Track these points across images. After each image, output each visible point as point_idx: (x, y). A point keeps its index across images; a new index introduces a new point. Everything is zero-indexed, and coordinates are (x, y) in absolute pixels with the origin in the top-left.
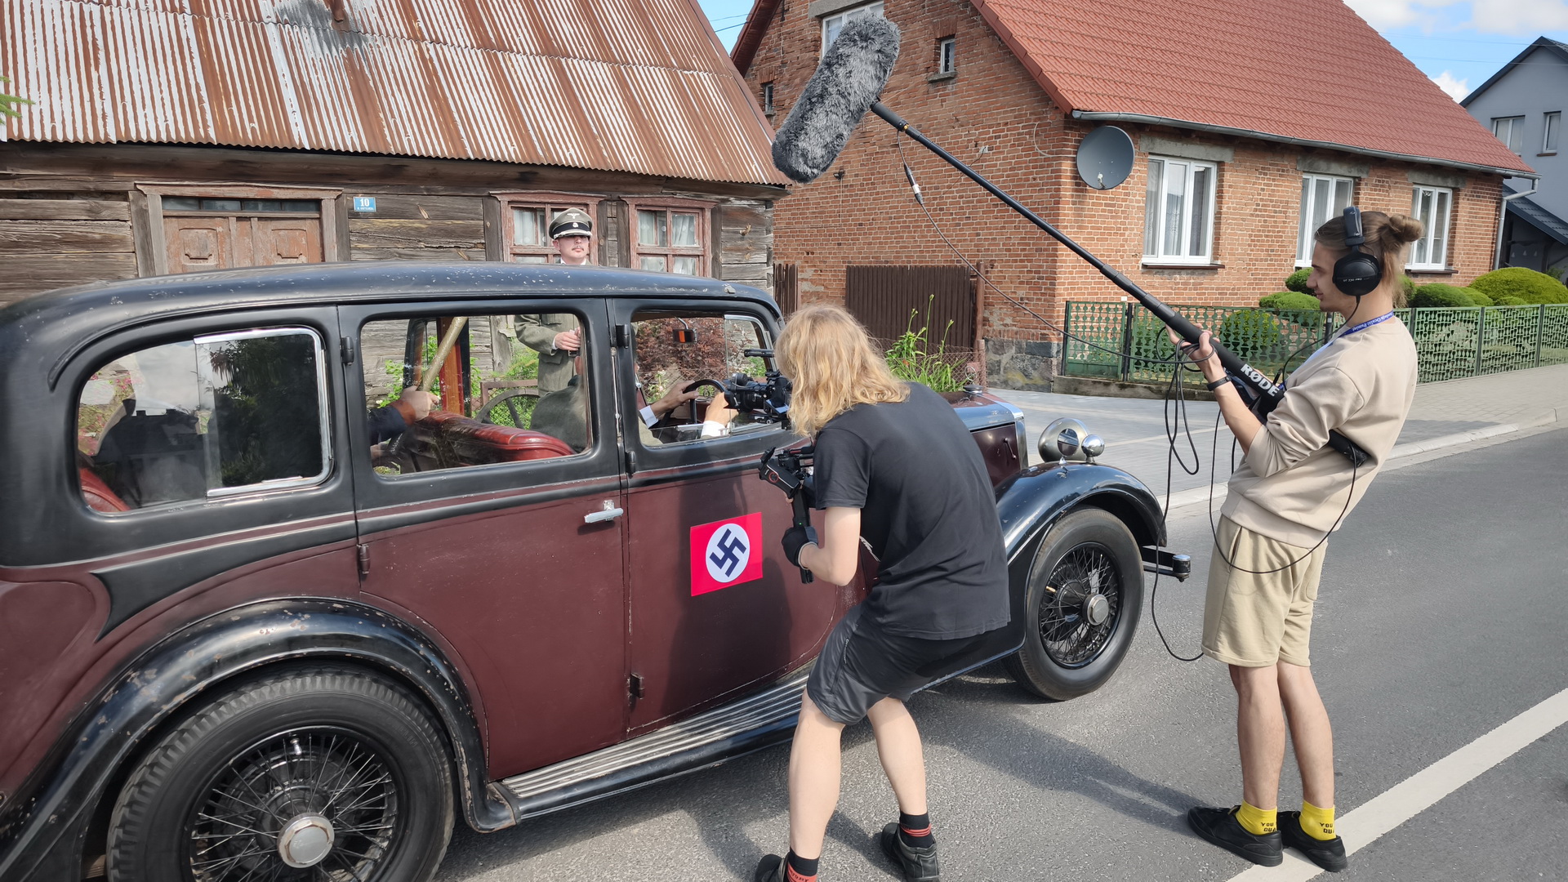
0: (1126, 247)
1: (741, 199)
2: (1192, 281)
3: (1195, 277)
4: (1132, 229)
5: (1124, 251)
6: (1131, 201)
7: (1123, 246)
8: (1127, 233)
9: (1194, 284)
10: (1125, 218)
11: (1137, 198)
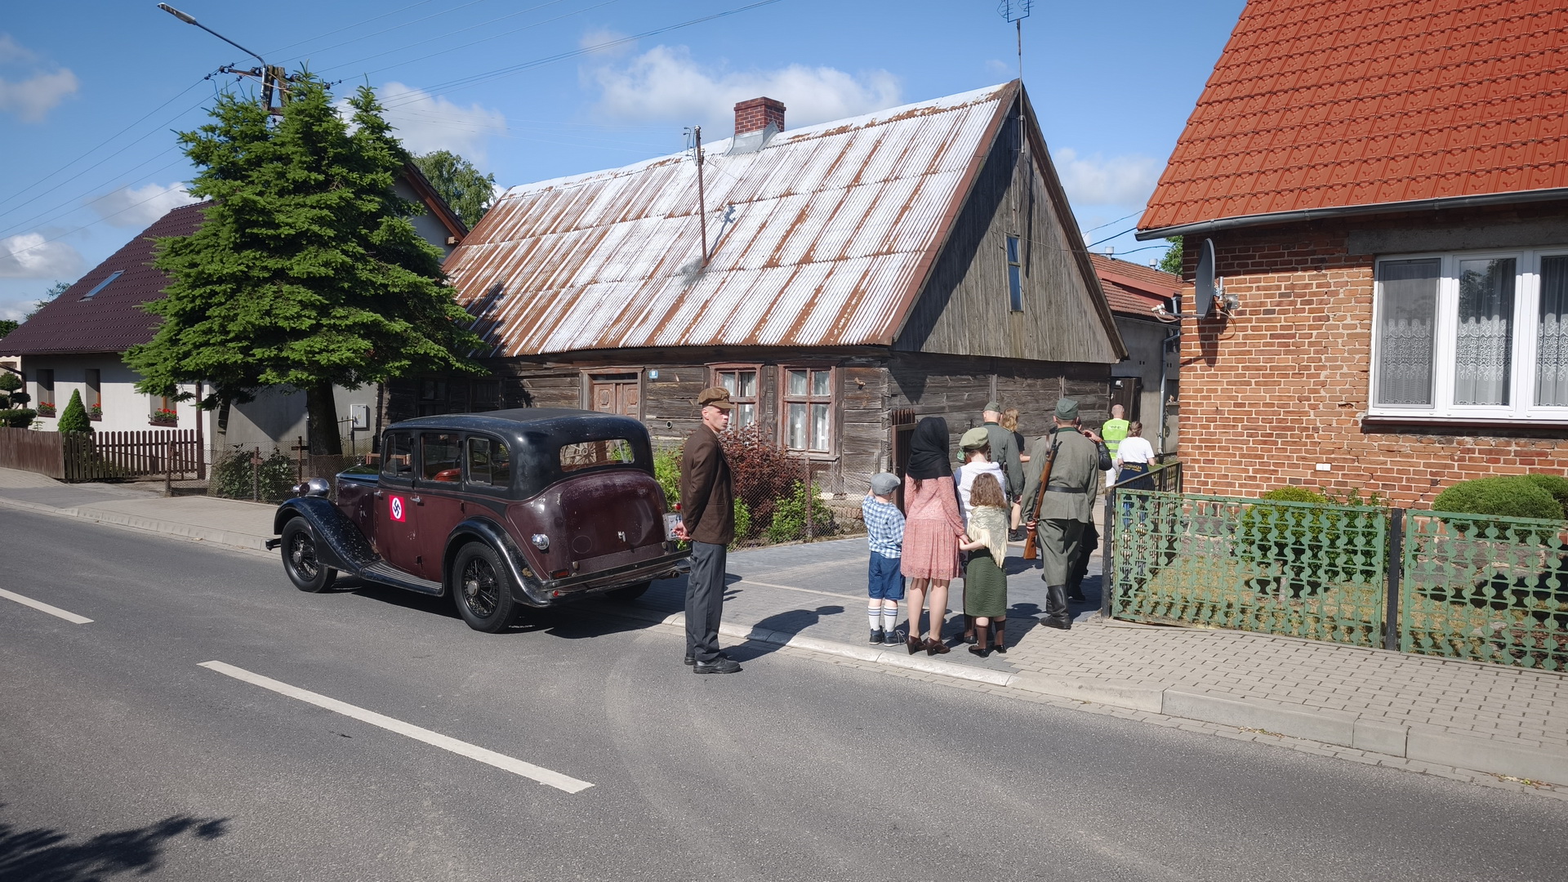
0: (1323, 393)
1: (860, 358)
2: (1513, 448)
3: (1522, 441)
4: (1341, 367)
5: (1322, 399)
6: (1329, 328)
7: (1316, 391)
8: (1323, 374)
9: (1517, 453)
10: (1317, 352)
11: (1349, 321)
